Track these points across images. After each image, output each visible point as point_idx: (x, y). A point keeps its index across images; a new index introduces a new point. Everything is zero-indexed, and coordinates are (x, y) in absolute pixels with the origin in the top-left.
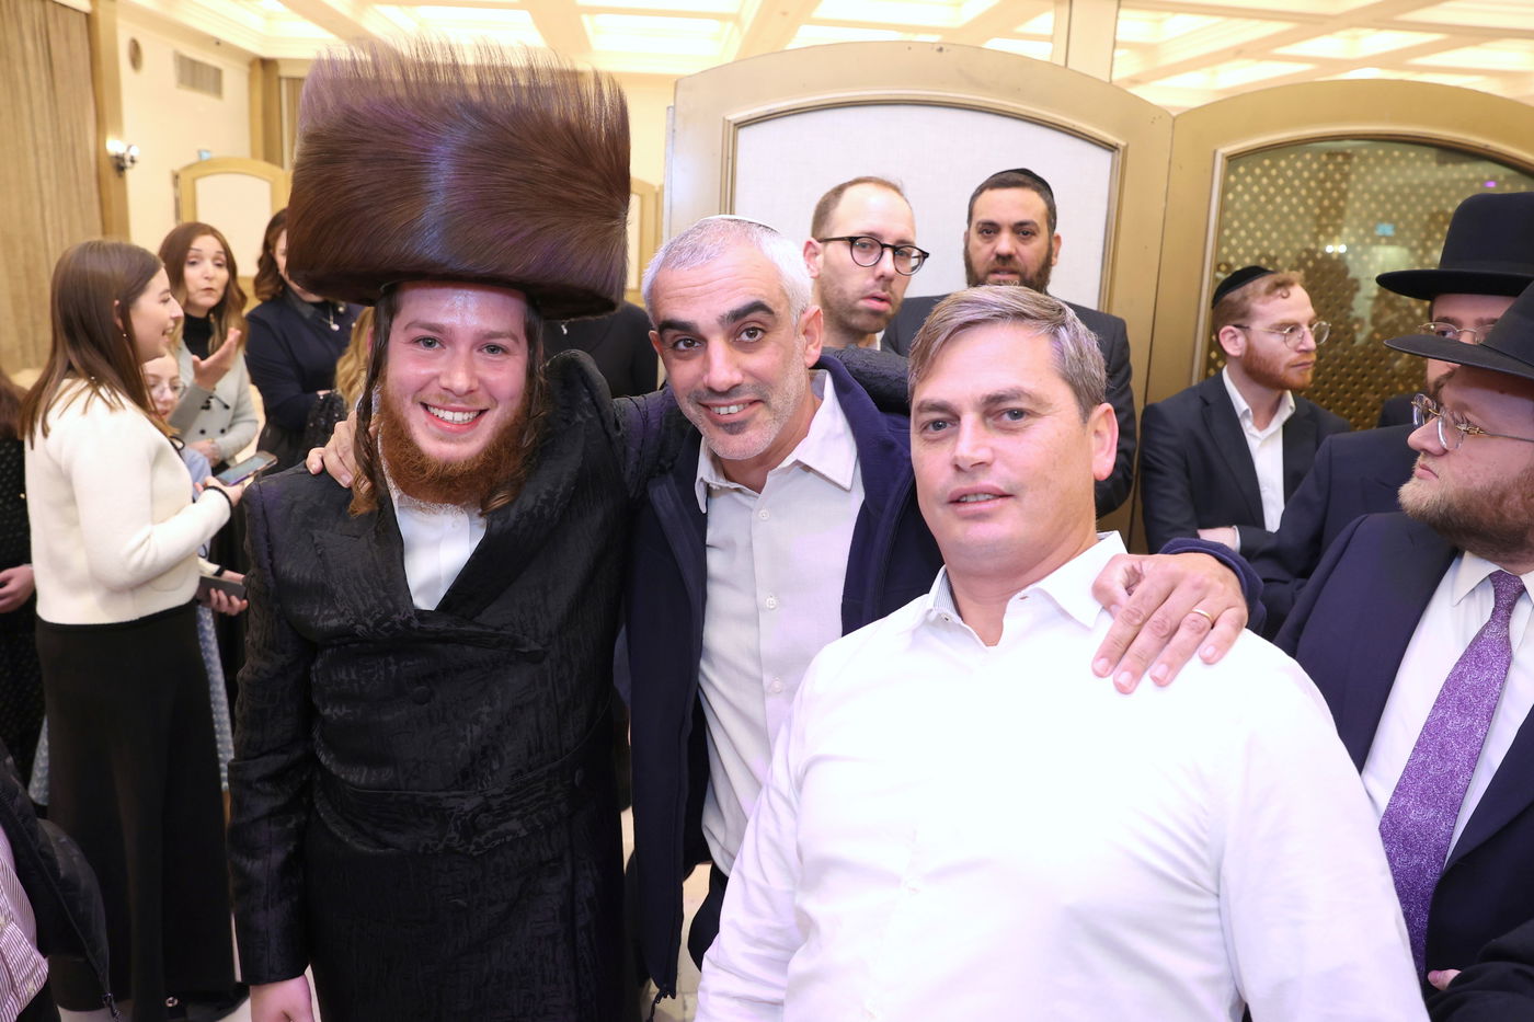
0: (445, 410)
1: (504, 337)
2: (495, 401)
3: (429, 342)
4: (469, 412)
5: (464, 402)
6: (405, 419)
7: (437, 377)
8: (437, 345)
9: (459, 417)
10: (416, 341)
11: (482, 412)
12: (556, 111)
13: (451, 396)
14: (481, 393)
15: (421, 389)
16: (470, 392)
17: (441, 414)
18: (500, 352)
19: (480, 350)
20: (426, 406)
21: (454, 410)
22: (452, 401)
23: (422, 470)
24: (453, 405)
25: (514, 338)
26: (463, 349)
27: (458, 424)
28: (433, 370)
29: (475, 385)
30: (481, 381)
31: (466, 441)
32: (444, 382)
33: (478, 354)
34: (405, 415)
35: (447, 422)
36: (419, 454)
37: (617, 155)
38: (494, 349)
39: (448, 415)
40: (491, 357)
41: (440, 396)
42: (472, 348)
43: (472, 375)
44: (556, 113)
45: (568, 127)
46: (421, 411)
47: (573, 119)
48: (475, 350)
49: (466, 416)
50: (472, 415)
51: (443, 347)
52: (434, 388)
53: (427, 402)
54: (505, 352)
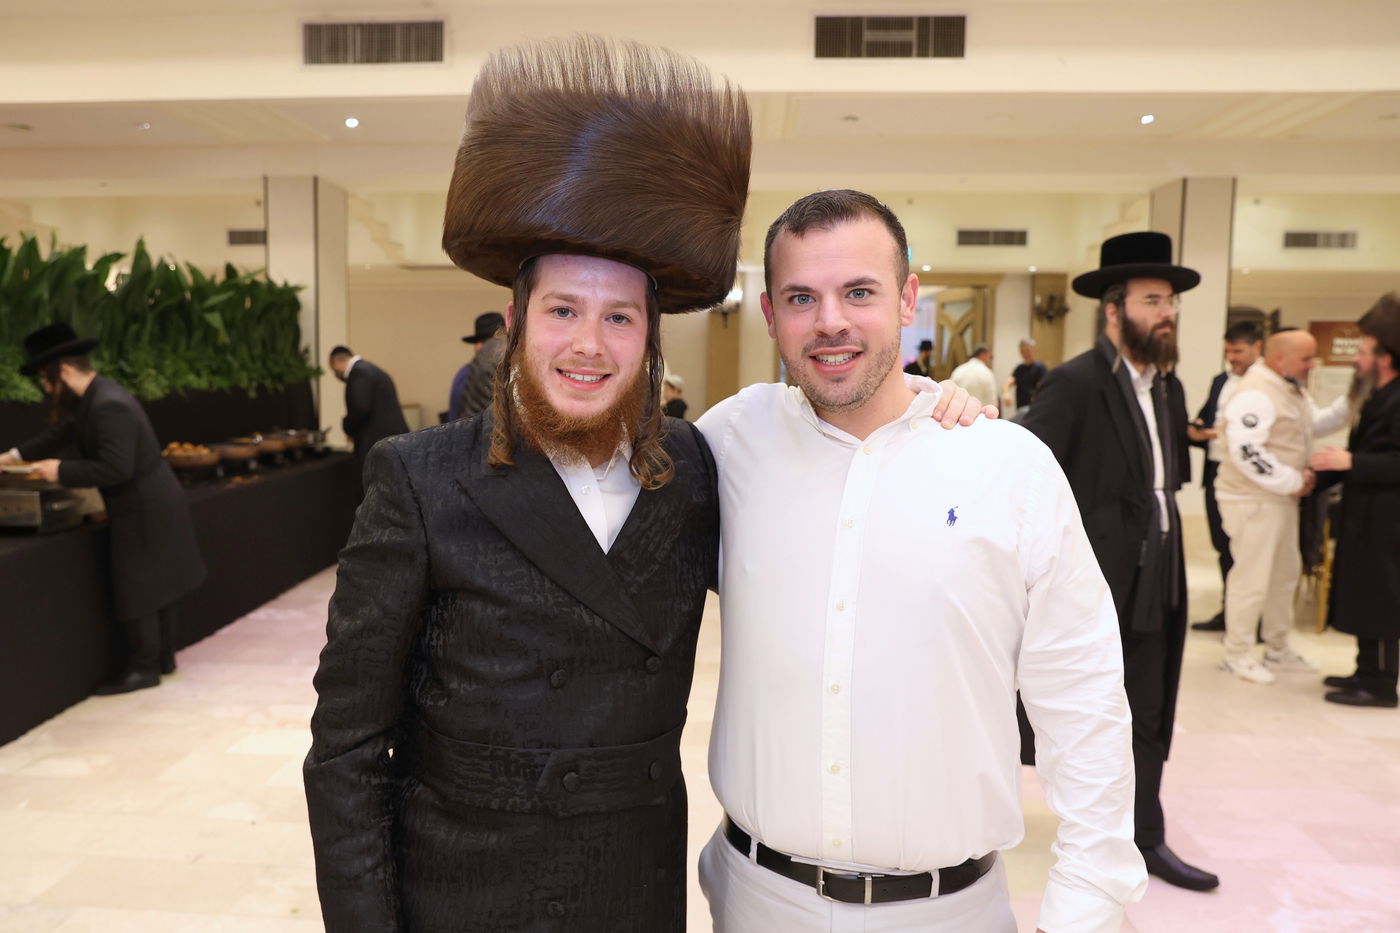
0: (576, 373)
1: (629, 307)
2: (617, 367)
3: (563, 312)
4: (597, 375)
5: (592, 365)
6: (541, 383)
7: (571, 344)
8: (570, 314)
9: (588, 378)
10: (553, 311)
11: (606, 376)
12: (691, 111)
13: (583, 359)
14: (606, 359)
15: (557, 355)
16: (599, 355)
17: (572, 376)
18: (624, 321)
19: (607, 319)
20: (560, 371)
21: (583, 372)
22: (584, 365)
24: (584, 368)
25: (637, 307)
26: (592, 316)
27: (586, 383)
28: (567, 338)
29: (602, 350)
30: (607, 347)
31: (594, 399)
32: (577, 348)
33: (605, 322)
34: (541, 379)
35: (578, 382)
36: (551, 411)
37: (739, 158)
38: (618, 318)
39: (579, 377)
40: (617, 326)
41: (571, 359)
42: (601, 317)
43: (601, 343)
44: (690, 113)
45: (699, 127)
46: (557, 375)
47: (704, 118)
48: (603, 320)
49: (594, 378)
50: (598, 378)
51: (575, 315)
52: (567, 354)
53: (561, 368)
54: (628, 321)
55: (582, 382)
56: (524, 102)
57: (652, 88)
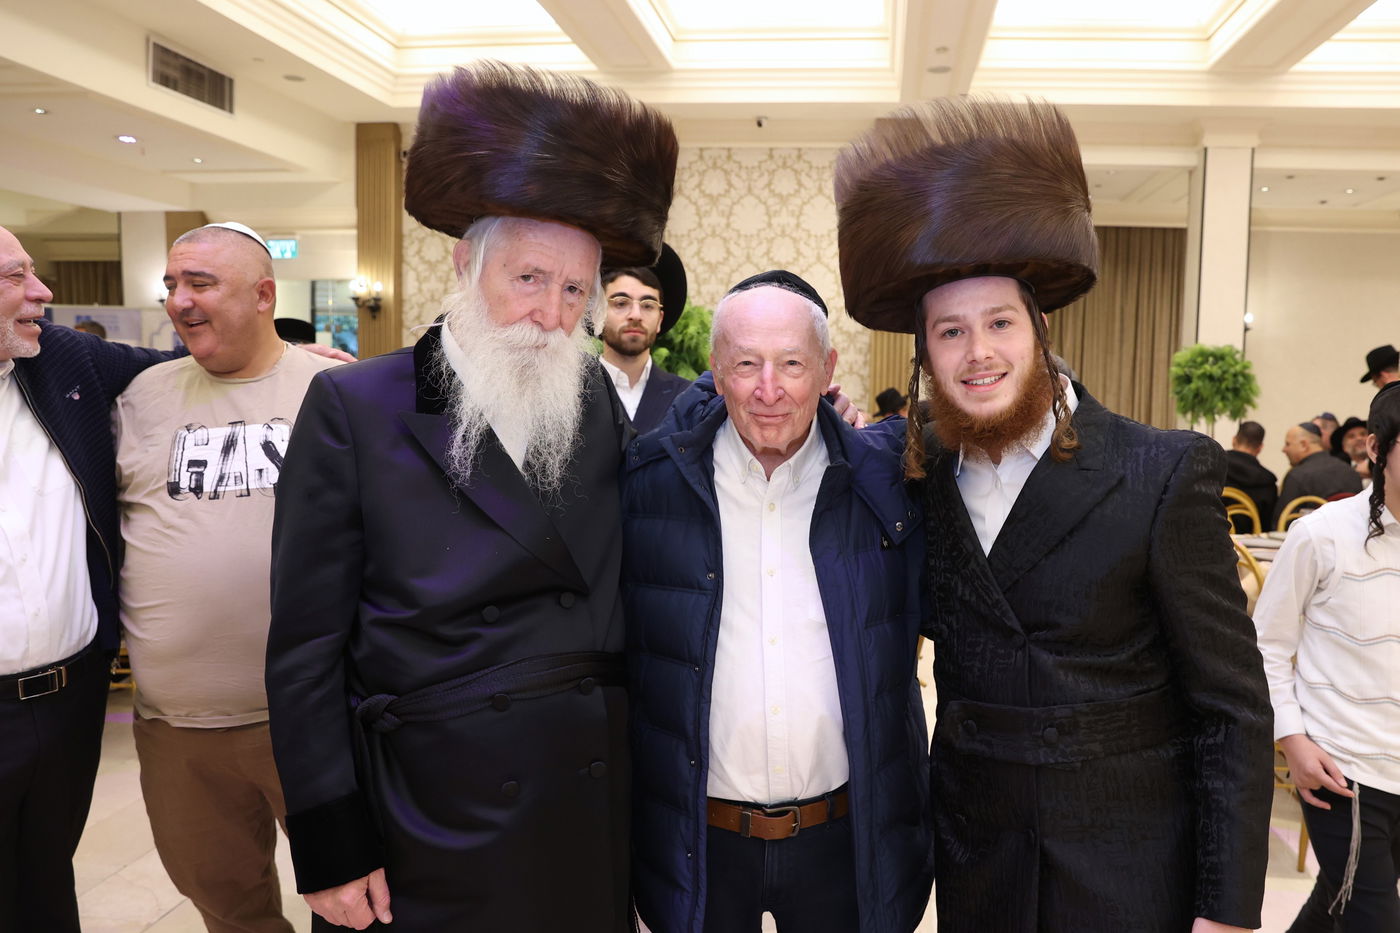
0: (976, 379)
1: (1007, 311)
2: (1010, 365)
3: (952, 332)
4: (995, 376)
5: (988, 369)
7: (965, 357)
8: (959, 333)
9: (987, 380)
10: (943, 335)
11: (1004, 375)
13: (978, 367)
14: (997, 360)
15: (957, 370)
17: (974, 382)
18: (1007, 324)
19: (991, 327)
20: (964, 382)
21: (983, 377)
22: (980, 370)
23: (971, 428)
24: (980, 373)
26: (978, 328)
27: (988, 385)
28: (961, 352)
29: (992, 354)
30: (996, 351)
31: (995, 396)
32: (970, 358)
33: (991, 330)
35: (980, 385)
36: (966, 416)
38: (1000, 324)
39: (980, 382)
40: (1000, 330)
41: (970, 370)
42: (984, 326)
43: (990, 348)
44: (1001, 135)
45: (1013, 143)
46: (962, 387)
48: (986, 328)
50: (997, 378)
51: (963, 333)
52: (965, 366)
53: (964, 378)
54: (1010, 323)
55: (984, 385)
56: (867, 180)
57: (963, 130)
